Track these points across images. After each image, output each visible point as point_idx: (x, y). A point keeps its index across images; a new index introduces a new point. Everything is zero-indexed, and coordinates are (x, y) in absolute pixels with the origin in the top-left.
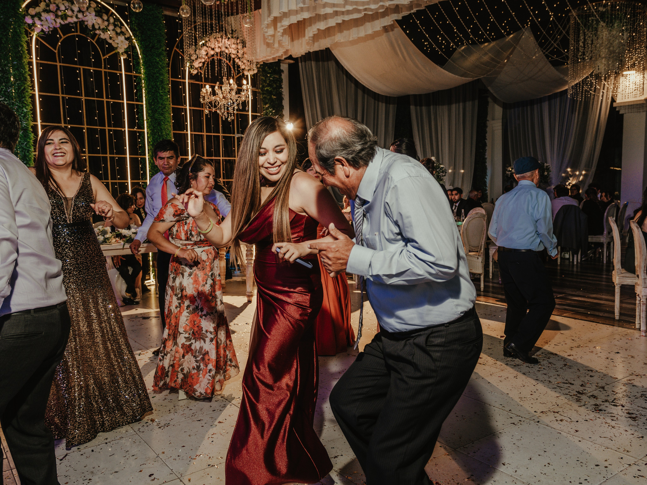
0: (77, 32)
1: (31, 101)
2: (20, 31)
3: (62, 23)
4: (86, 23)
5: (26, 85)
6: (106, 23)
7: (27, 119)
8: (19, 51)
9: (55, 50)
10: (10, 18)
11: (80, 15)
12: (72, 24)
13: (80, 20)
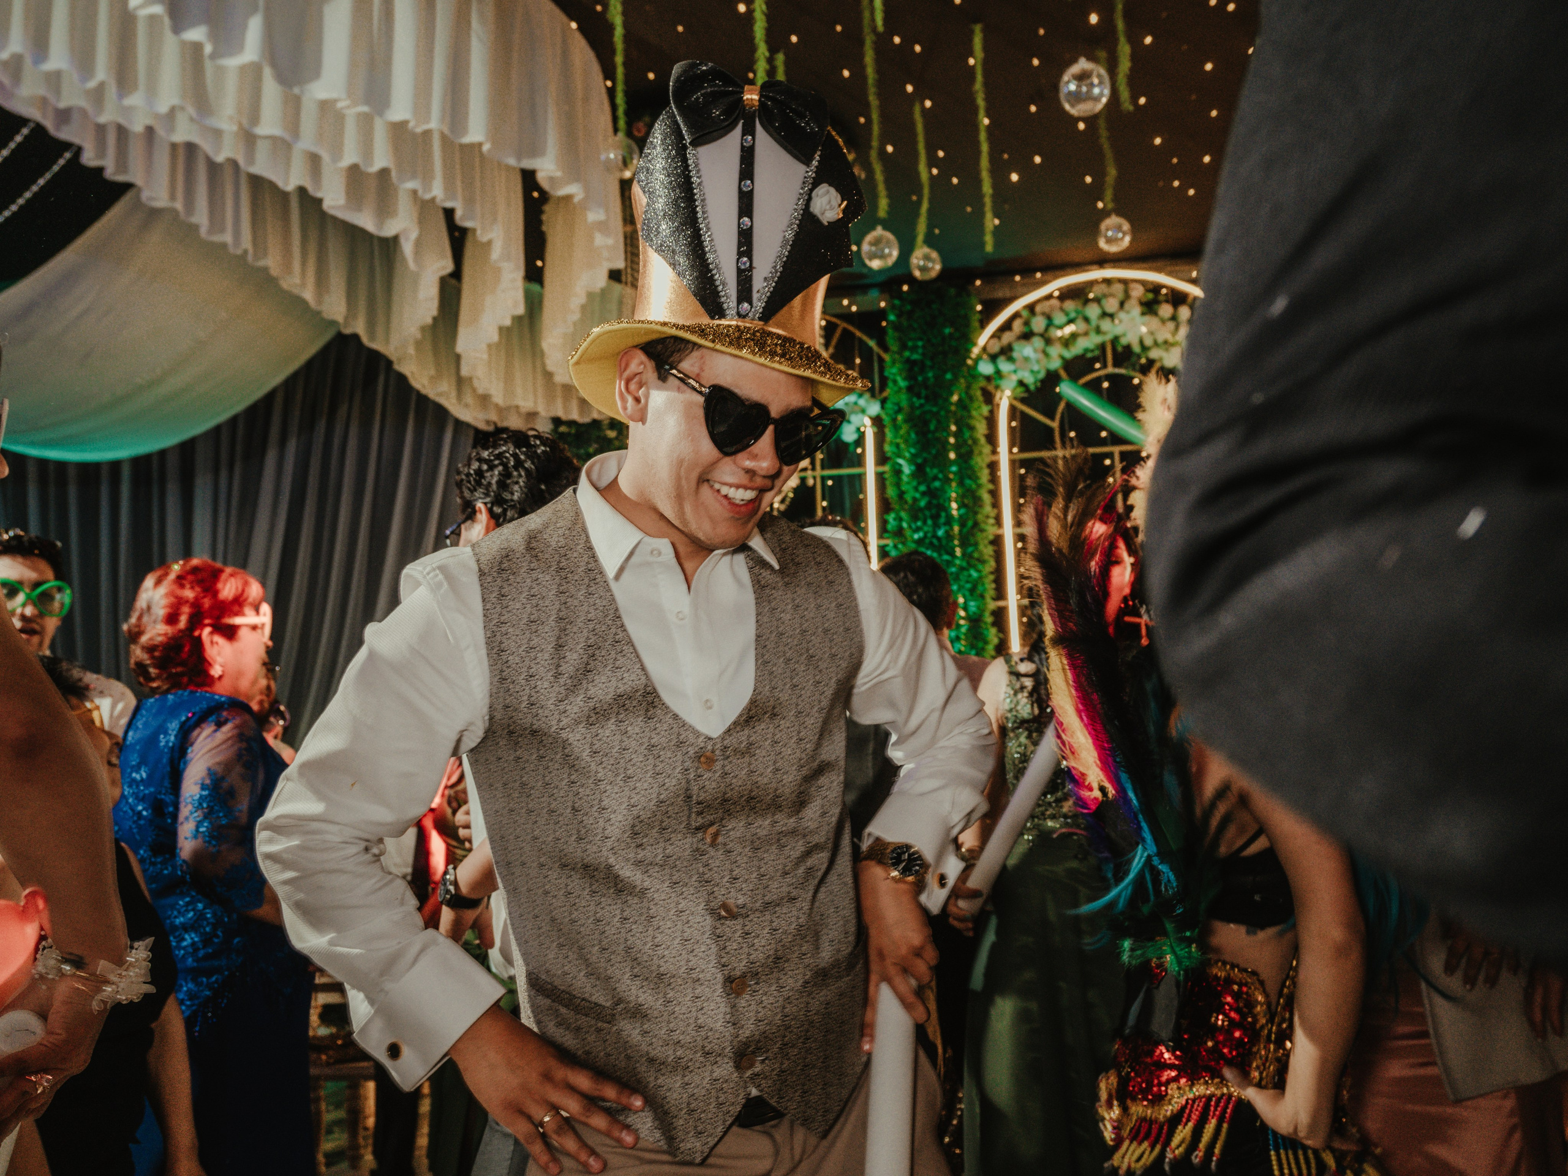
0: (1105, 366)
1: (995, 551)
2: (971, 399)
3: (1068, 354)
4: (1124, 341)
5: (980, 517)
6: (1171, 325)
7: (982, 596)
8: (965, 442)
9: (1052, 418)
10: (945, 372)
11: (1106, 325)
12: (1092, 351)
13: (1108, 337)
